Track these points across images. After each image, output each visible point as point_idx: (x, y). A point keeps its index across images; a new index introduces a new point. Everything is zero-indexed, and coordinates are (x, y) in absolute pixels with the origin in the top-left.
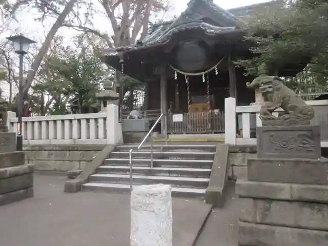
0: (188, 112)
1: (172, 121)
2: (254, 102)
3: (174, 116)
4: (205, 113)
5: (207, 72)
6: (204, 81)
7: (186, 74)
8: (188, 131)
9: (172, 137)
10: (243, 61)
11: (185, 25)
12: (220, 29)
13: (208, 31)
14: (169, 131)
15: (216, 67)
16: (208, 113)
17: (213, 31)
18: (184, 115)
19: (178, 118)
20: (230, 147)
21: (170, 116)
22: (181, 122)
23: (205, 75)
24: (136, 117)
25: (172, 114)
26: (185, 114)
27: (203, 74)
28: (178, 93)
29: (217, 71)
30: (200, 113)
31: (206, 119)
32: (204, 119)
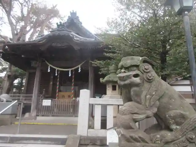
0: (55, 98)
1: (42, 105)
2: (105, 94)
3: (44, 100)
4: (69, 100)
5: (73, 69)
6: (70, 75)
7: (57, 69)
8: (54, 114)
9: (40, 118)
10: (99, 62)
11: (59, 32)
12: (84, 39)
13: (75, 38)
14: (38, 114)
15: (79, 66)
16: (71, 100)
17: (79, 39)
18: (52, 101)
19: (47, 103)
20: (81, 138)
21: (40, 100)
22: (49, 106)
23: (72, 71)
24: (5, 100)
25: (42, 99)
26: (53, 99)
27: (70, 70)
28: (51, 83)
29: (80, 69)
30: (65, 100)
31: (70, 105)
32: (68, 105)
